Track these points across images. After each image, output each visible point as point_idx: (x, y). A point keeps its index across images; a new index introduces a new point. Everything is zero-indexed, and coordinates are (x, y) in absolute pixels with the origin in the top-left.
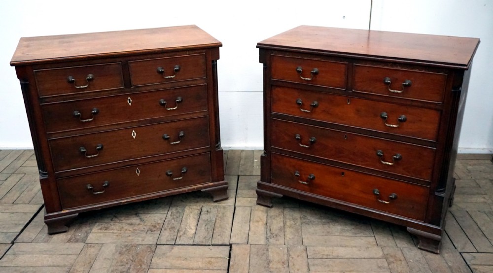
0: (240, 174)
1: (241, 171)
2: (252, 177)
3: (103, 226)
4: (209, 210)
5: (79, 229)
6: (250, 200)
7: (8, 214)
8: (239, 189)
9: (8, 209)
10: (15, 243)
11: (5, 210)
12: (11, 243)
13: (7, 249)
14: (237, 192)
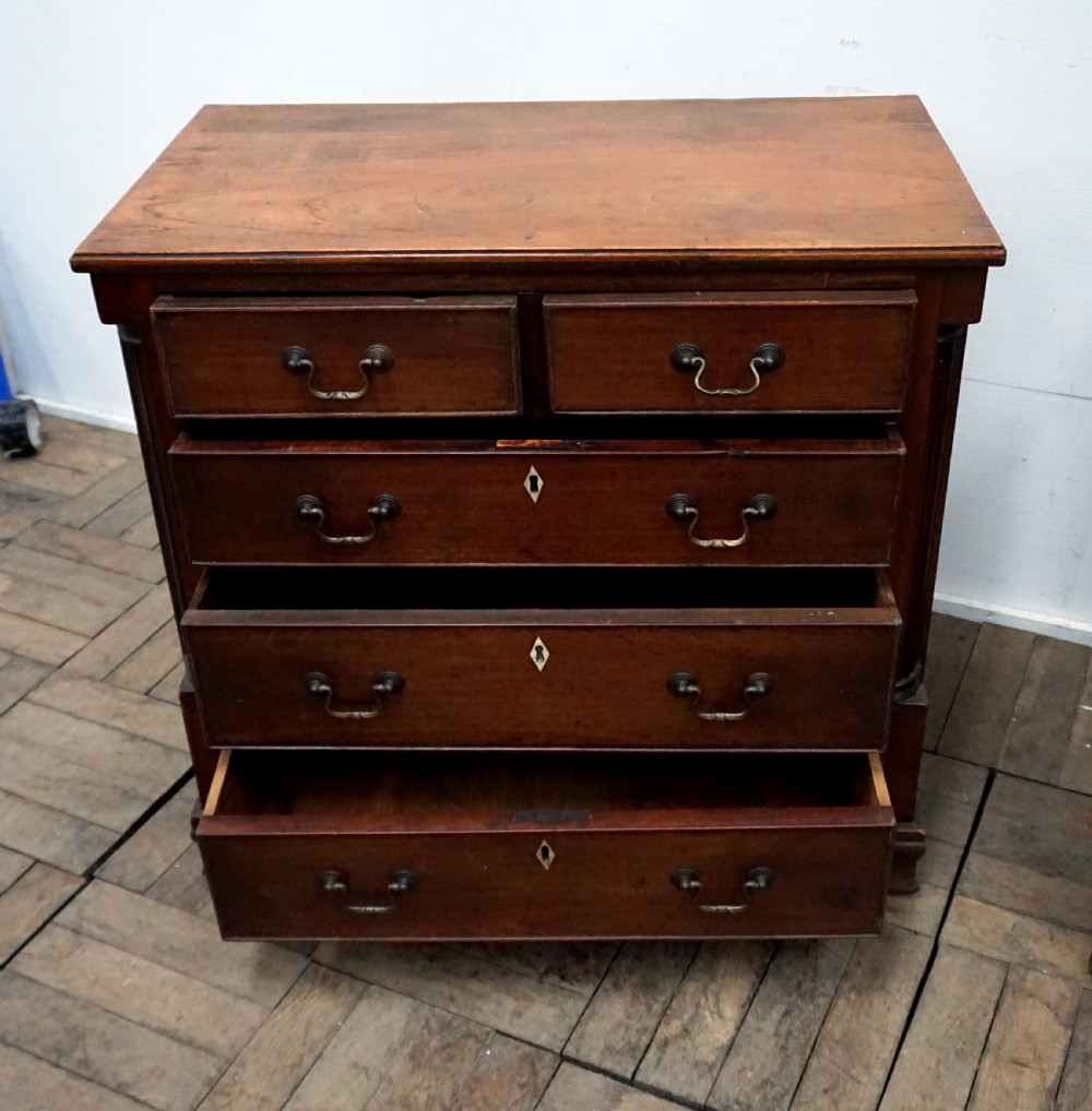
0: (999, 766)
1: (1010, 754)
2: (1050, 794)
6: (1013, 929)
7: (116, 736)
8: (979, 852)
9: (124, 715)
10: (95, 881)
11: (113, 718)
12: (84, 875)
13: (66, 898)
14: (966, 865)
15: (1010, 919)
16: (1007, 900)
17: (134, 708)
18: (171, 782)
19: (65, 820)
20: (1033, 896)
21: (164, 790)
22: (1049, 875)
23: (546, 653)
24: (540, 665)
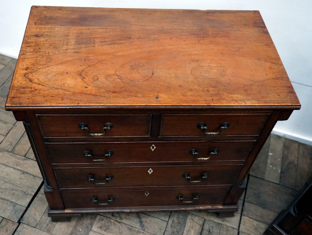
0: (250, 173)
2: (263, 182)
3: (103, 222)
4: (211, 231)
5: (80, 220)
6: (256, 226)
7: (19, 172)
8: (247, 202)
9: (20, 164)
10: (21, 223)
11: (17, 166)
12: (18, 222)
13: (14, 230)
14: (244, 206)
15: (255, 223)
16: (254, 217)
17: (22, 161)
18: (37, 188)
19: (9, 203)
20: (260, 215)
21: (35, 191)
22: (264, 208)
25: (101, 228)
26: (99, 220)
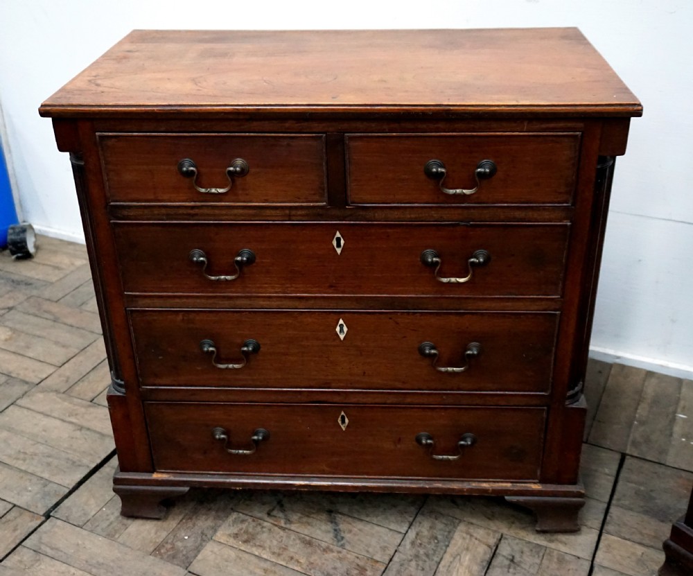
0: (628, 452)
1: (635, 444)
2: (661, 470)
3: (244, 526)
4: (517, 559)
5: (191, 518)
6: (642, 556)
7: (71, 427)
8: (618, 506)
9: (76, 415)
10: (51, 518)
11: (69, 416)
12: (44, 515)
13: (31, 530)
14: (609, 514)
15: (640, 550)
16: (637, 537)
17: (83, 410)
18: (103, 456)
19: (34, 479)
20: (653, 534)
21: (99, 461)
22: (663, 521)
23: (345, 329)
24: (342, 336)
25: (236, 536)
26: (235, 522)
